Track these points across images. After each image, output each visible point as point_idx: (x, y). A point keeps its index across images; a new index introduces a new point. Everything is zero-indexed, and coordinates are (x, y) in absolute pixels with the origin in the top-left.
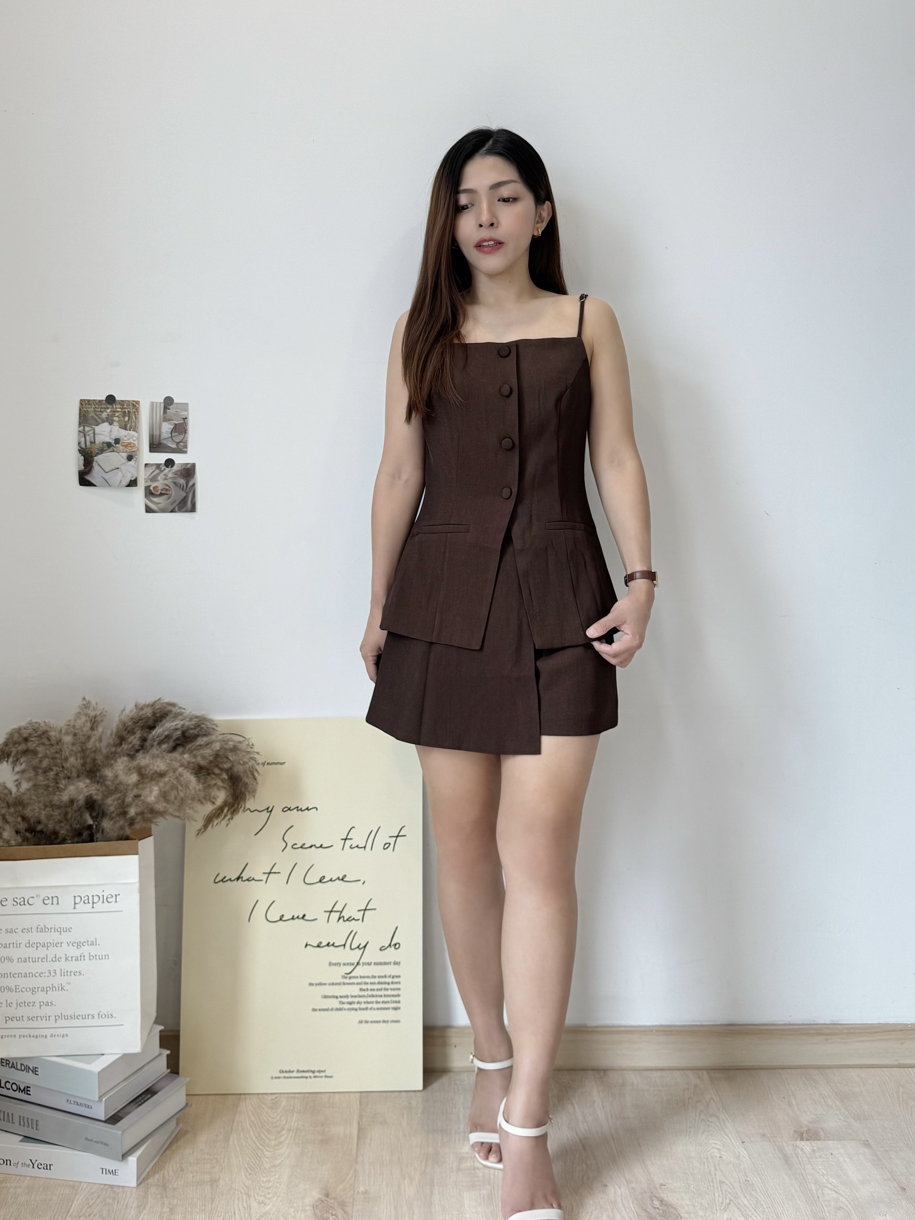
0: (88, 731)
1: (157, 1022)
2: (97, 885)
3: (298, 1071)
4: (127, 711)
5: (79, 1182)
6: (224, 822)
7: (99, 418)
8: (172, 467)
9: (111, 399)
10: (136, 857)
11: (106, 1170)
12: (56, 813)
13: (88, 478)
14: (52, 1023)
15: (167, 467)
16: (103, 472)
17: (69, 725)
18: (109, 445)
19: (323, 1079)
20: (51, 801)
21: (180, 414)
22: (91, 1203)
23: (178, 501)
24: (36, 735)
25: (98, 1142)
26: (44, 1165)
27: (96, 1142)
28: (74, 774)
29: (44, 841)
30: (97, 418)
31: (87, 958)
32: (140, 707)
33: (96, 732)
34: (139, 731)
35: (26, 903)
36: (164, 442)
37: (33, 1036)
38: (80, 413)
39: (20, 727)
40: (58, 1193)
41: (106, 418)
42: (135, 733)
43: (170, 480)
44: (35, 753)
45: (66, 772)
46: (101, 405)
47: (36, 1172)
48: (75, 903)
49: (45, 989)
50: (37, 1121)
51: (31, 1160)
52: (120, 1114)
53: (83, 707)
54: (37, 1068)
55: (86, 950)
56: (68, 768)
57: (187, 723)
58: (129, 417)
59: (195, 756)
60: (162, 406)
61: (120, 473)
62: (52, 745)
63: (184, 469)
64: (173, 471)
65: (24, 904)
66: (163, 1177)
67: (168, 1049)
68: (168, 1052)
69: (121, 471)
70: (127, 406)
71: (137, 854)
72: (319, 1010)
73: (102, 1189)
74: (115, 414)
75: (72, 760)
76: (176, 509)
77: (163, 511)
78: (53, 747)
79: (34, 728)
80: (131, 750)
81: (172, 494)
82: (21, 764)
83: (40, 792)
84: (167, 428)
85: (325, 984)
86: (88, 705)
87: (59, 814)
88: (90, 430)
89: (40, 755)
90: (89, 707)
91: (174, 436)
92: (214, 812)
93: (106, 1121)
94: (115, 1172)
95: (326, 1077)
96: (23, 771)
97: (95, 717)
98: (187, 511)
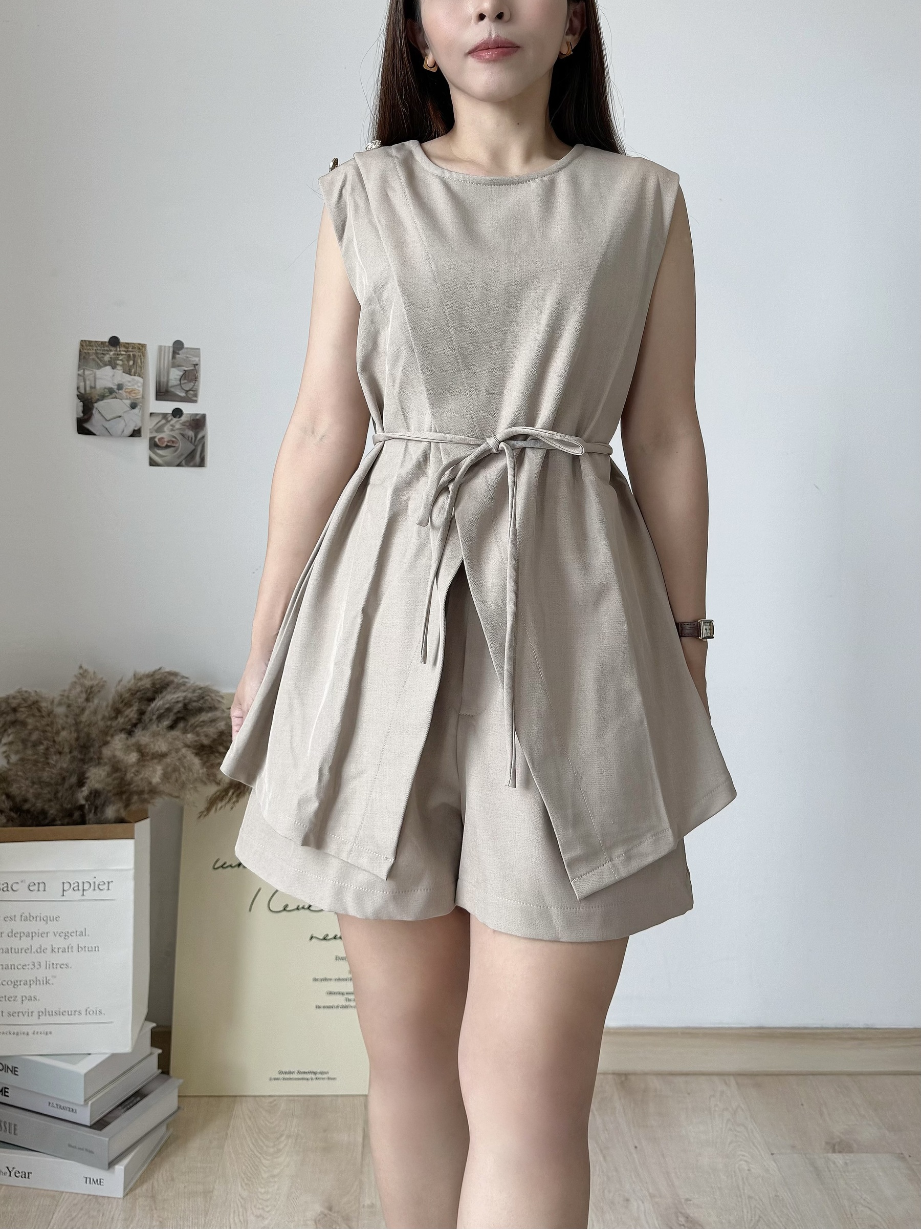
0: (83, 702)
1: (148, 1018)
2: (89, 870)
3: (299, 1072)
4: (124, 682)
5: (61, 1192)
6: (228, 806)
7: (101, 361)
8: (179, 417)
9: (114, 341)
10: (131, 843)
11: (90, 1179)
12: (45, 791)
13: (87, 426)
14: (34, 1019)
15: (174, 417)
16: (103, 420)
17: (63, 695)
18: (111, 391)
19: (326, 1081)
20: (40, 778)
21: (190, 360)
22: (74, 1215)
23: (186, 455)
24: (25, 705)
25: (82, 1149)
26: (22, 1172)
27: (79, 1149)
28: (67, 750)
29: (31, 821)
30: (98, 360)
31: (75, 949)
32: (138, 677)
33: (91, 704)
34: (137, 704)
35: (10, 889)
36: (172, 390)
37: (14, 1033)
38: (80, 355)
39: (8, 695)
40: (37, 1204)
41: (109, 361)
42: (131, 706)
43: (177, 432)
44: (24, 724)
45: (57, 747)
46: (104, 347)
47: (13, 1181)
48: (64, 890)
49: (28, 983)
50: (15, 1125)
51: (8, 1168)
52: (106, 1119)
53: (79, 676)
54: (17, 1068)
55: (74, 941)
56: (60, 742)
57: (190, 695)
58: (134, 361)
59: (198, 735)
60: (171, 350)
61: (123, 422)
62: (43, 717)
63: (193, 420)
64: (181, 422)
65: (8, 890)
66: (152, 1188)
67: (160, 1048)
68: (160, 1051)
69: (125, 420)
70: (132, 349)
71: (133, 838)
72: (324, 1007)
73: (85, 1200)
74: (118, 358)
75: (64, 734)
76: (183, 463)
77: (169, 464)
78: (44, 719)
79: (23, 697)
80: (129, 723)
81: (179, 445)
82: (9, 735)
83: (28, 767)
84: (175, 375)
85: (331, 980)
86: (85, 675)
87: (49, 793)
88: (91, 374)
89: (30, 727)
90: (86, 676)
91: (184, 384)
92: (218, 793)
93: (91, 1127)
94: (100, 1182)
95: (329, 1078)
96: (10, 743)
97: (92, 687)
98: (195, 466)
